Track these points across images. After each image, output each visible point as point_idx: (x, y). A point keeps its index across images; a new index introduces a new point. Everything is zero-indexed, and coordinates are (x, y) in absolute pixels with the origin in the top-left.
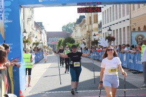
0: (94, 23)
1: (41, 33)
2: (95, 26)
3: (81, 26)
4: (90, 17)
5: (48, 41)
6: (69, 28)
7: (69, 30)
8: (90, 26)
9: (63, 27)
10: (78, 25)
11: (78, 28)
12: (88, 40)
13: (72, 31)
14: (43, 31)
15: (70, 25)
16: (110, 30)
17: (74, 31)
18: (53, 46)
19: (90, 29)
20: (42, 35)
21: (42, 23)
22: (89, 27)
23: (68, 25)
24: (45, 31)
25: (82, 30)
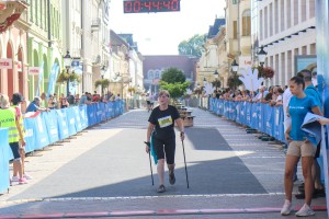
0: (244, 35)
1: (127, 58)
3: (217, 42)
4: (235, 22)
5: (145, 77)
6: (195, 46)
7: (194, 52)
8: (235, 43)
9: (181, 45)
10: (211, 41)
11: (212, 48)
13: (201, 55)
14: (133, 54)
15: (198, 39)
16: (263, 53)
17: (204, 54)
19: (235, 49)
20: (131, 62)
21: (131, 35)
22: (231, 46)
23: (191, 41)
24: (138, 53)
25: (219, 52)
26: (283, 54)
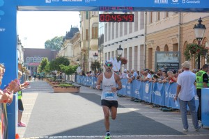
0: (93, 38)
2: (94, 42)
3: (72, 42)
4: (87, 30)
5: (25, 62)
6: (55, 44)
7: (55, 47)
8: (87, 42)
9: (47, 43)
10: (68, 41)
11: (69, 45)
12: (83, 61)
13: (59, 49)
14: (20, 47)
15: (56, 40)
16: (120, 49)
17: (62, 48)
18: (31, 68)
19: (87, 46)
22: (84, 44)
23: (53, 40)
24: (22, 47)
25: (74, 48)
26: (131, 48)
